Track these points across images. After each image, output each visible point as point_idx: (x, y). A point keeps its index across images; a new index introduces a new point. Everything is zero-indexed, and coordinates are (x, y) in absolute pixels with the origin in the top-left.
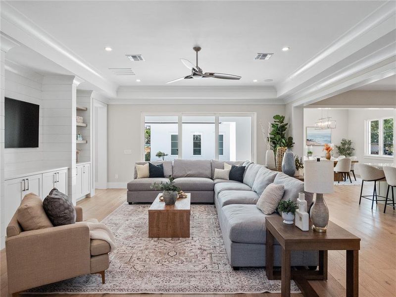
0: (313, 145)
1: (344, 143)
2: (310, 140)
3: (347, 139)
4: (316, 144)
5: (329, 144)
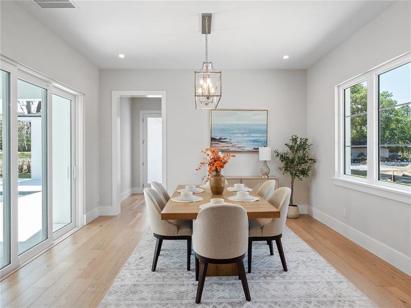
0: (225, 151)
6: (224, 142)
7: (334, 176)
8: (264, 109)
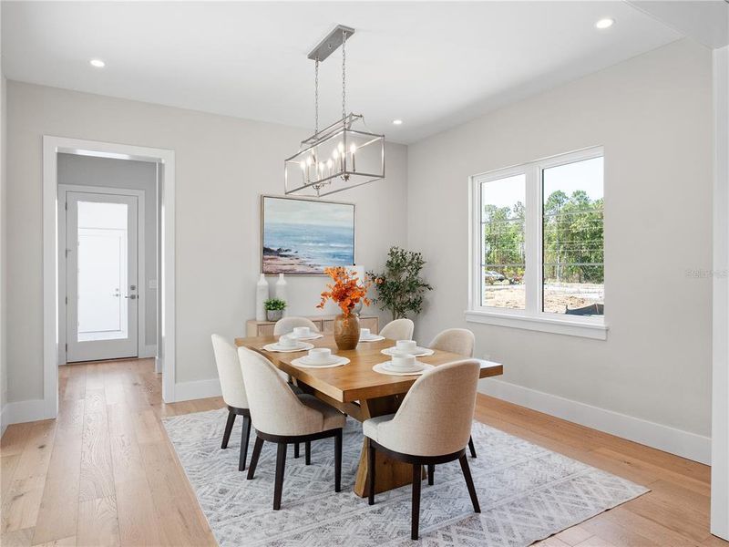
0: (287, 273)
1: (398, 263)
2: (278, 253)
3: (410, 247)
4: (299, 269)
5: (348, 269)
6: (286, 256)
7: (466, 309)
8: (349, 201)
